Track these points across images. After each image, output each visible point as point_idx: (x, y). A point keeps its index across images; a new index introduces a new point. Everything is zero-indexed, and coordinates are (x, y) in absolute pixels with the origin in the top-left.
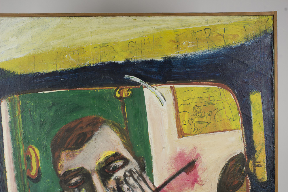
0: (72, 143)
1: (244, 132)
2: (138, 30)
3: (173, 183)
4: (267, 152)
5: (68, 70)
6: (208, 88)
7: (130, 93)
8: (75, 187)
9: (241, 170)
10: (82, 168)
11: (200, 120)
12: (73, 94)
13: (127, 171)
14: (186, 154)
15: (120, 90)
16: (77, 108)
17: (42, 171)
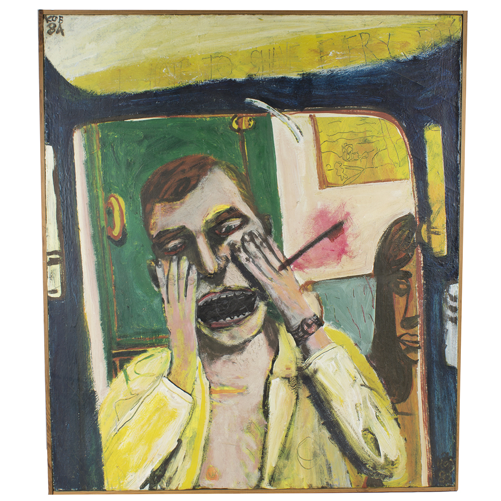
0: (169, 192)
1: (415, 184)
2: (265, 34)
3: (311, 252)
4: (448, 214)
5: (166, 89)
6: (364, 118)
7: (252, 123)
8: (173, 253)
9: (409, 238)
10: (183, 228)
11: (351, 164)
12: (172, 124)
13: (246, 234)
14: (330, 213)
15: (238, 119)
16: (178, 143)
17: (128, 231)
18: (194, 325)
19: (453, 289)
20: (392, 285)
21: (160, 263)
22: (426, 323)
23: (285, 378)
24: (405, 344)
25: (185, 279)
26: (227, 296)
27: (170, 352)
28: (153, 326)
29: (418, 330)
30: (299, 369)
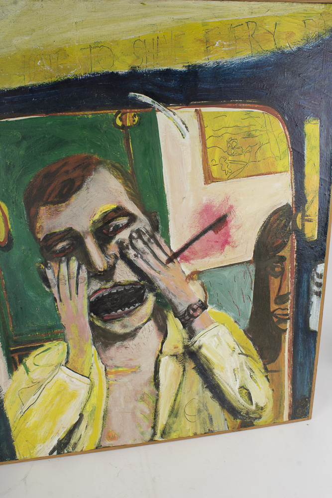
0: (53, 195)
1: (293, 176)
2: (148, 21)
3: (196, 245)
4: (320, 203)
5: (43, 84)
6: (248, 112)
7: (136, 119)
8: (61, 255)
9: (285, 226)
11: (235, 158)
12: (52, 122)
13: (134, 232)
14: (215, 207)
15: (122, 115)
16: (59, 143)
17: (13, 236)
18: (87, 319)
19: (320, 268)
20: (269, 269)
21: (49, 265)
22: (296, 299)
23: (173, 355)
24: (277, 317)
25: (75, 278)
26: (117, 290)
27: (66, 344)
28: (48, 323)
29: (289, 304)
30: (186, 347)
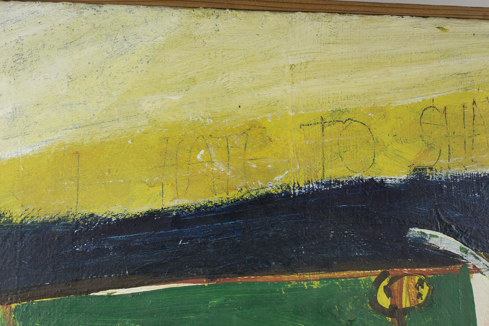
2: (454, 66)
5: (205, 207)
7: (425, 291)
12: (222, 299)
15: (391, 282)
